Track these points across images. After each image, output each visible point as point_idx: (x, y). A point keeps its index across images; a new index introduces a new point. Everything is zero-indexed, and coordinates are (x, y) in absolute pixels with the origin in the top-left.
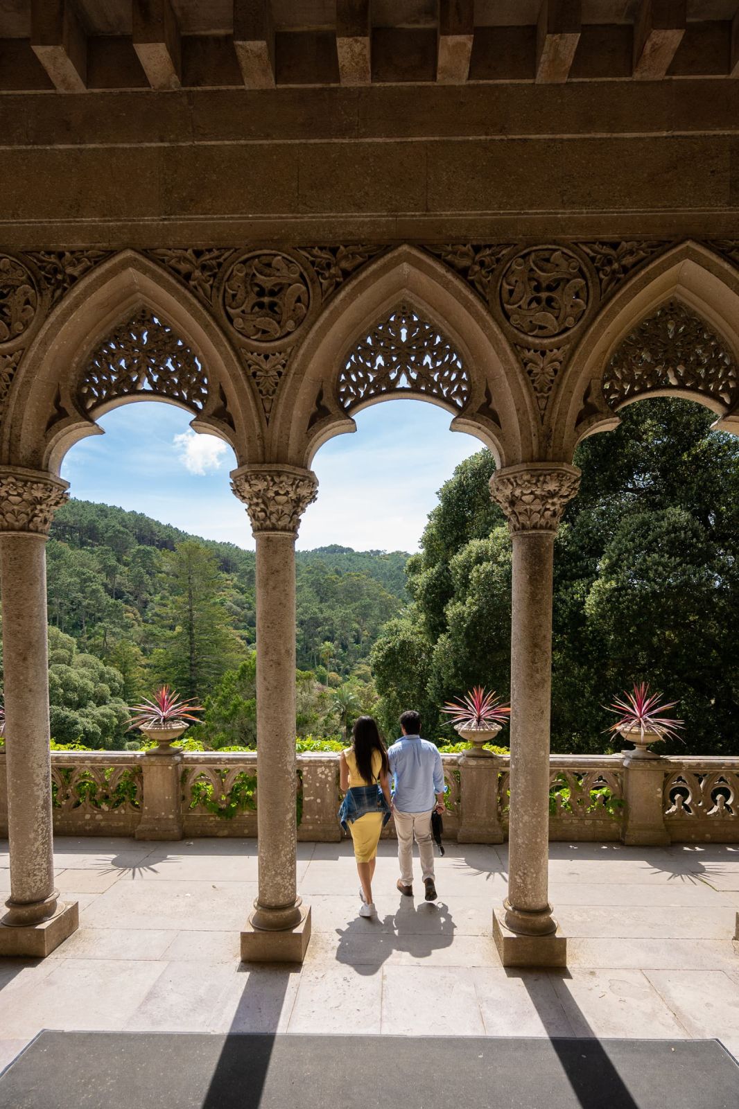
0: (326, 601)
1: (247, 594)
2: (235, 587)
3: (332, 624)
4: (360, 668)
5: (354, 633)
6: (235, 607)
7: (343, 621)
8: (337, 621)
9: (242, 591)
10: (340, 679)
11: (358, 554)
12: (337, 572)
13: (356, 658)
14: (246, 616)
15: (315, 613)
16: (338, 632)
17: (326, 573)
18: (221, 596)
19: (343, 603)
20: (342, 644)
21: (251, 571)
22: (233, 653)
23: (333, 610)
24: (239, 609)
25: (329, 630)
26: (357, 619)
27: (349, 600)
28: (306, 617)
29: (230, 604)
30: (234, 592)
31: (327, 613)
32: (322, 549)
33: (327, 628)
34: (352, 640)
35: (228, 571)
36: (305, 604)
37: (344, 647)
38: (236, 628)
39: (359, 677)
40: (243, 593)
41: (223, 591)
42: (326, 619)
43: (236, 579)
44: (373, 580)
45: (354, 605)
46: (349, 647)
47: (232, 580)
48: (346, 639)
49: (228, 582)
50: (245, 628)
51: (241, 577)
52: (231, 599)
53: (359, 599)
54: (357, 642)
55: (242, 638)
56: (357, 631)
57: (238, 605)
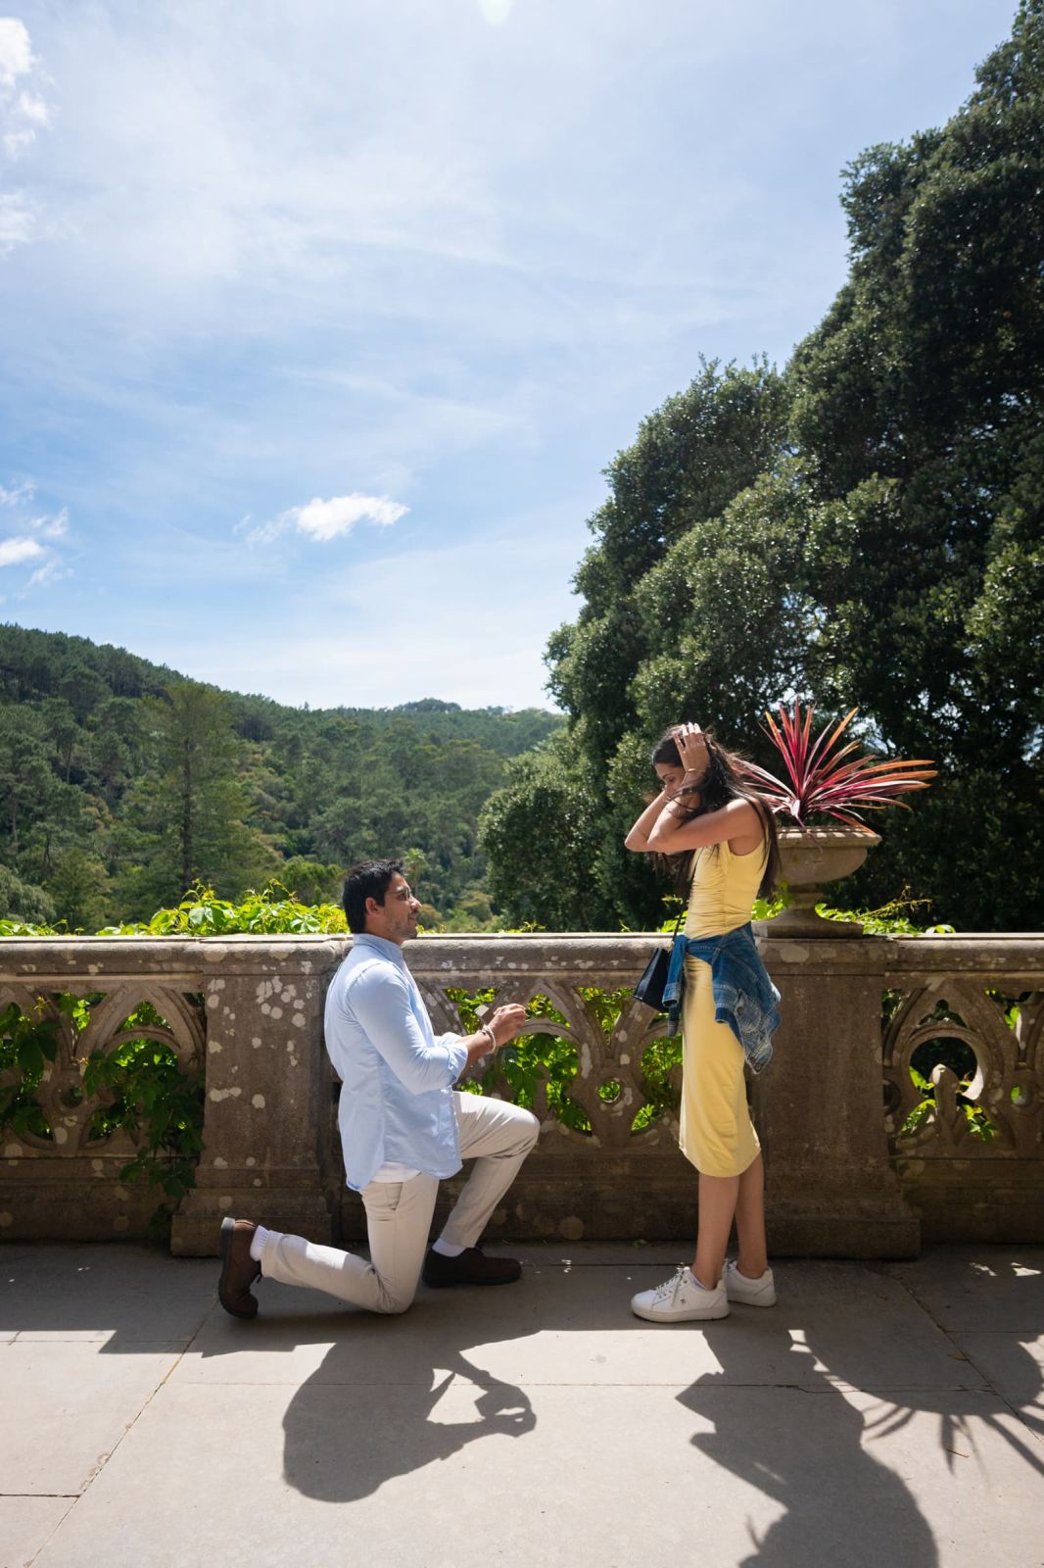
0: (416, 787)
1: (287, 776)
2: (268, 763)
3: (425, 824)
4: (470, 897)
5: (461, 838)
6: (266, 796)
7: (443, 818)
8: (433, 818)
9: (279, 771)
10: (439, 915)
11: (468, 714)
12: (434, 740)
13: (465, 880)
14: (283, 811)
15: (397, 805)
16: (436, 837)
17: (416, 741)
18: (244, 778)
19: (442, 789)
20: (441, 857)
21: (294, 738)
22: (259, 869)
23: (427, 799)
24: (272, 800)
25: (420, 834)
26: (466, 816)
27: (452, 783)
28: (383, 812)
29: (258, 791)
30: (265, 772)
31: (417, 805)
32: (411, 706)
33: (416, 830)
34: (458, 850)
35: (257, 739)
36: (381, 791)
37: (446, 862)
38: (268, 831)
39: (471, 912)
40: (281, 773)
41: (248, 771)
42: (415, 815)
43: (269, 751)
44: (492, 751)
45: (461, 792)
46: (454, 862)
47: (263, 753)
48: (449, 848)
49: (256, 756)
50: (281, 831)
51: (278, 748)
52: (260, 783)
53: (469, 783)
54: (467, 853)
55: (276, 847)
56: (466, 835)
57: (271, 794)
